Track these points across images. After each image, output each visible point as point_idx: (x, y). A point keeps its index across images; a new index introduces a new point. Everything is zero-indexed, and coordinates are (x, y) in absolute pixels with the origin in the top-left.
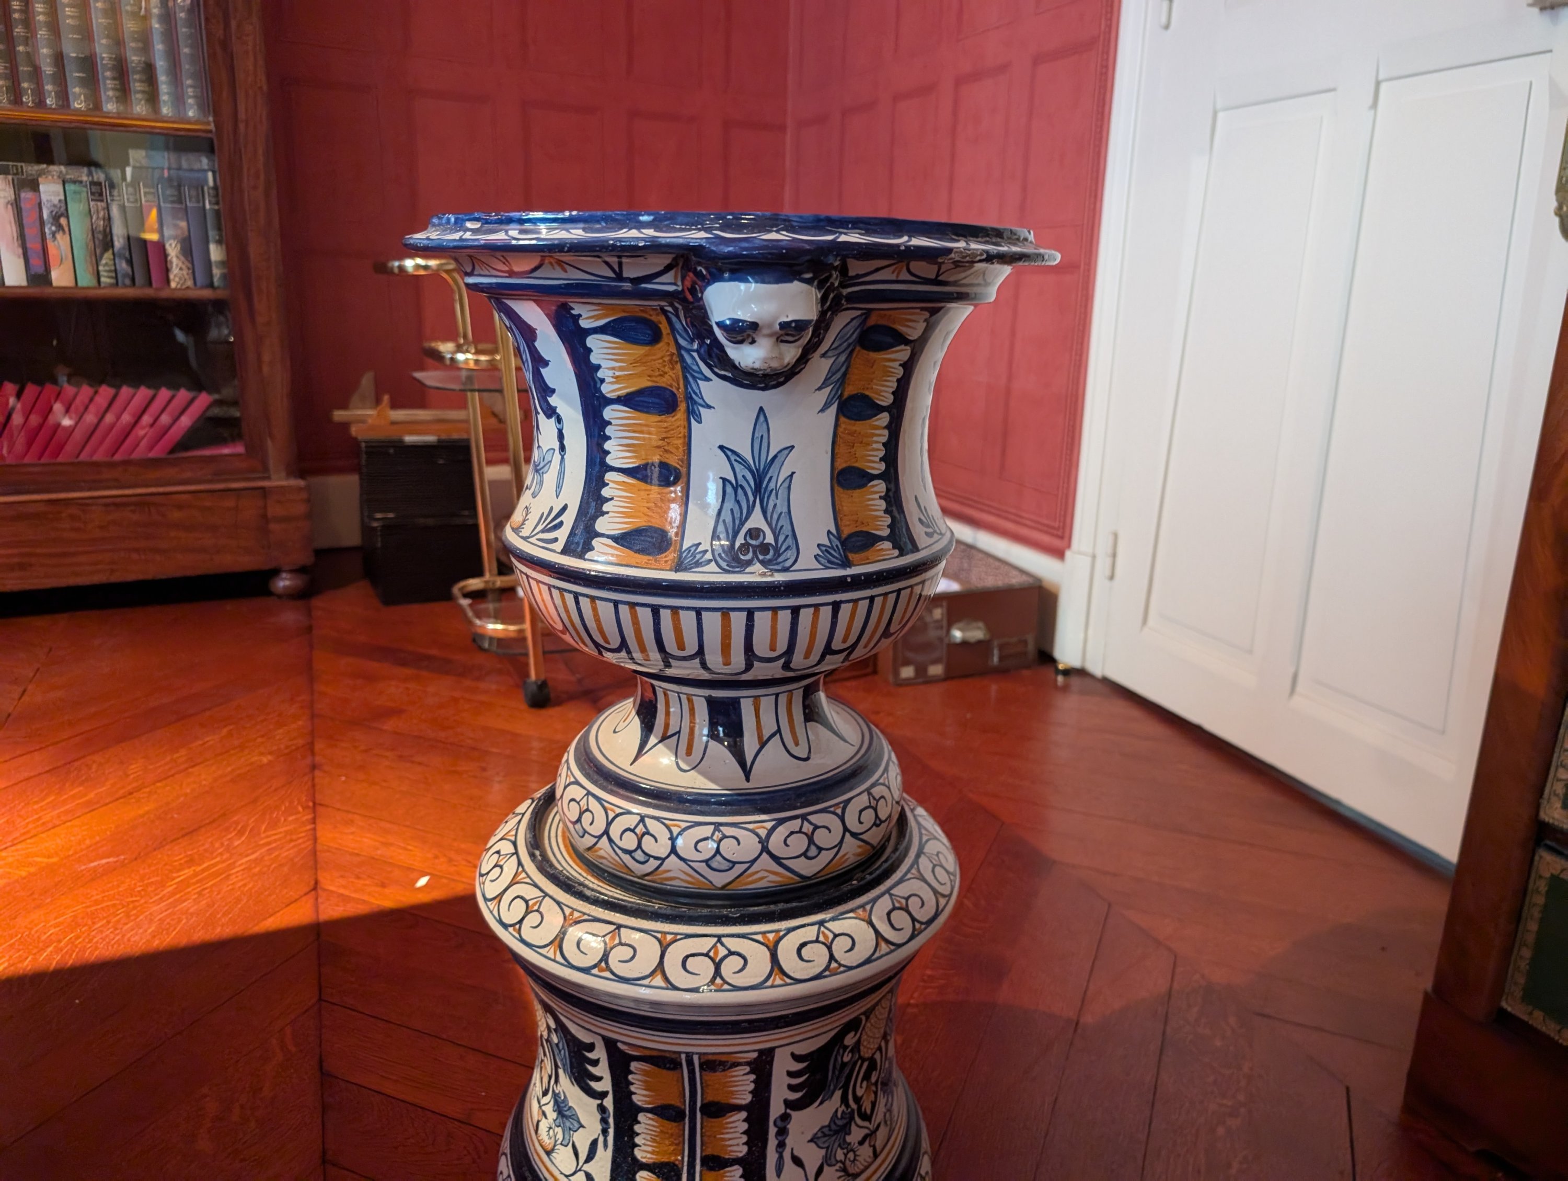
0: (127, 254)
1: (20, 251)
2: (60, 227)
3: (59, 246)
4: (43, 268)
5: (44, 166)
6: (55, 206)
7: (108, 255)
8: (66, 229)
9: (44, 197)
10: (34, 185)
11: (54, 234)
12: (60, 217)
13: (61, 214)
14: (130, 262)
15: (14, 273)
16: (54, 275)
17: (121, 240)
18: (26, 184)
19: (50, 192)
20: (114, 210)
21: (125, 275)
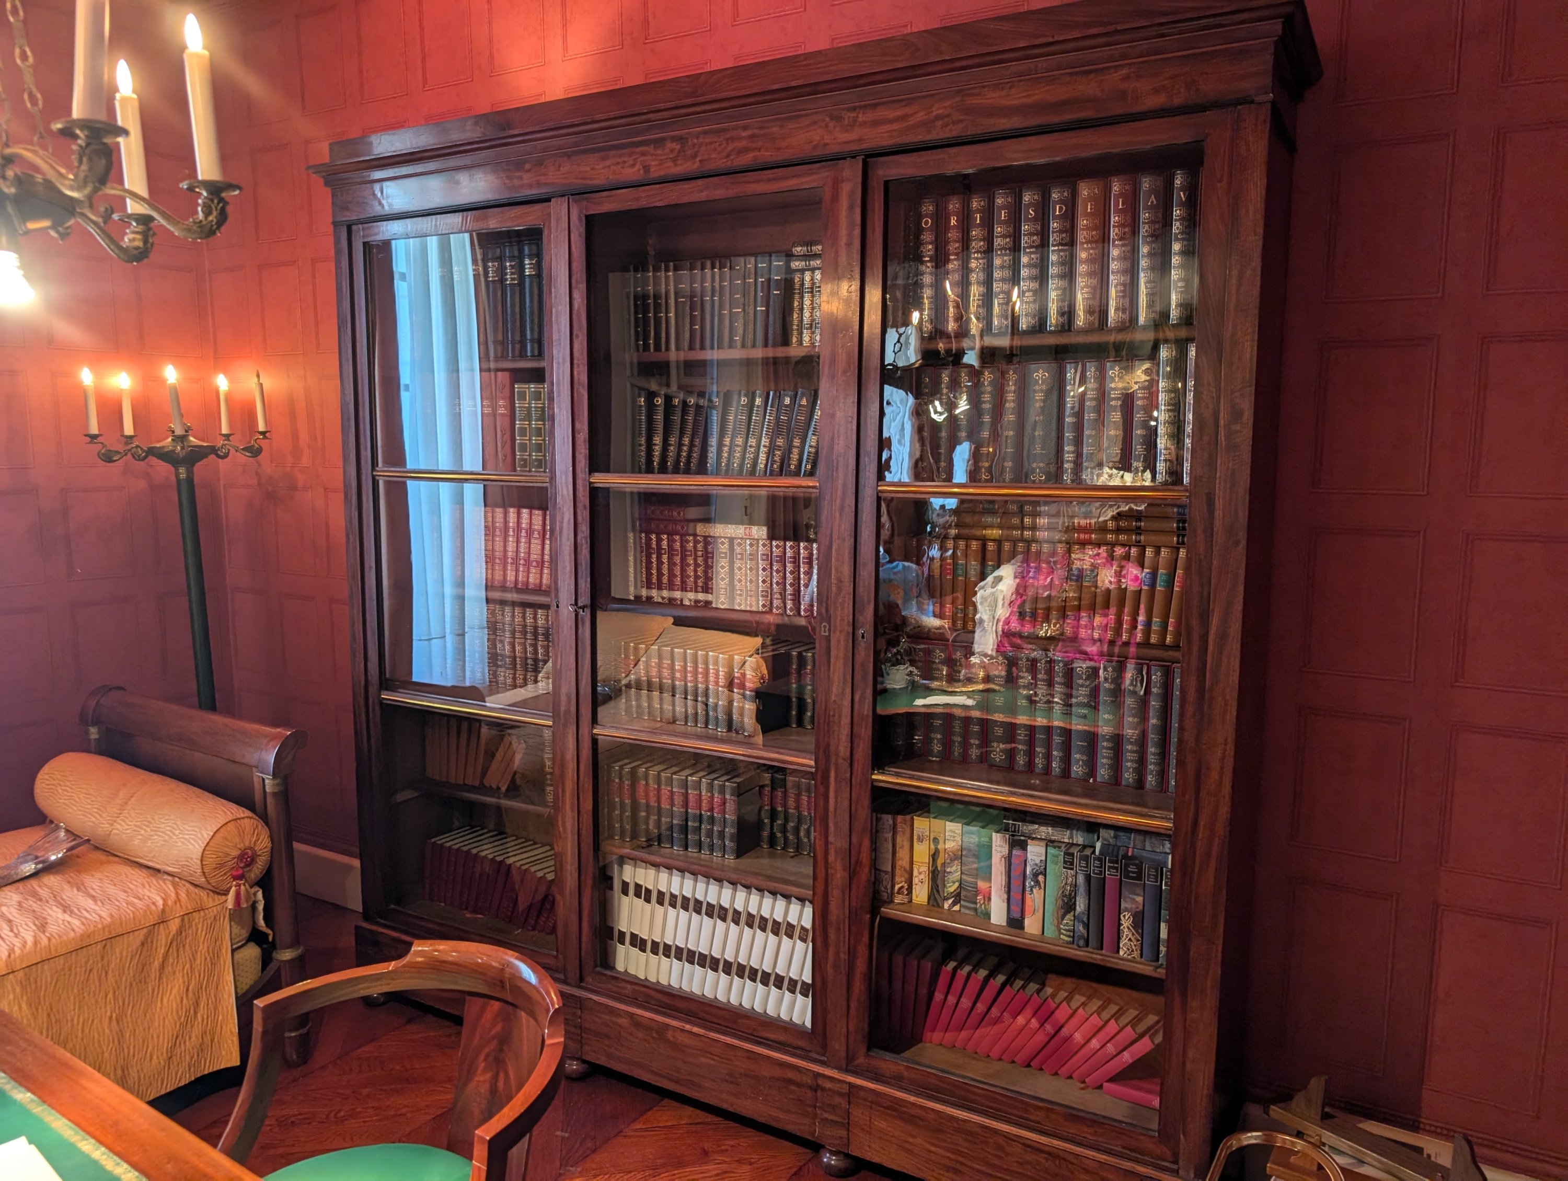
0: (1085, 919)
1: (1006, 896)
2: (1037, 883)
3: (1035, 898)
4: (1019, 915)
5: (1037, 826)
6: (1036, 865)
7: (1070, 916)
8: (1042, 885)
9: (1030, 856)
10: (1023, 846)
11: (1032, 888)
12: (1039, 874)
13: (1040, 872)
14: (1087, 926)
15: (998, 914)
16: (1027, 922)
17: (1082, 906)
18: (1018, 843)
19: (1035, 852)
20: (1081, 879)
21: (1081, 937)
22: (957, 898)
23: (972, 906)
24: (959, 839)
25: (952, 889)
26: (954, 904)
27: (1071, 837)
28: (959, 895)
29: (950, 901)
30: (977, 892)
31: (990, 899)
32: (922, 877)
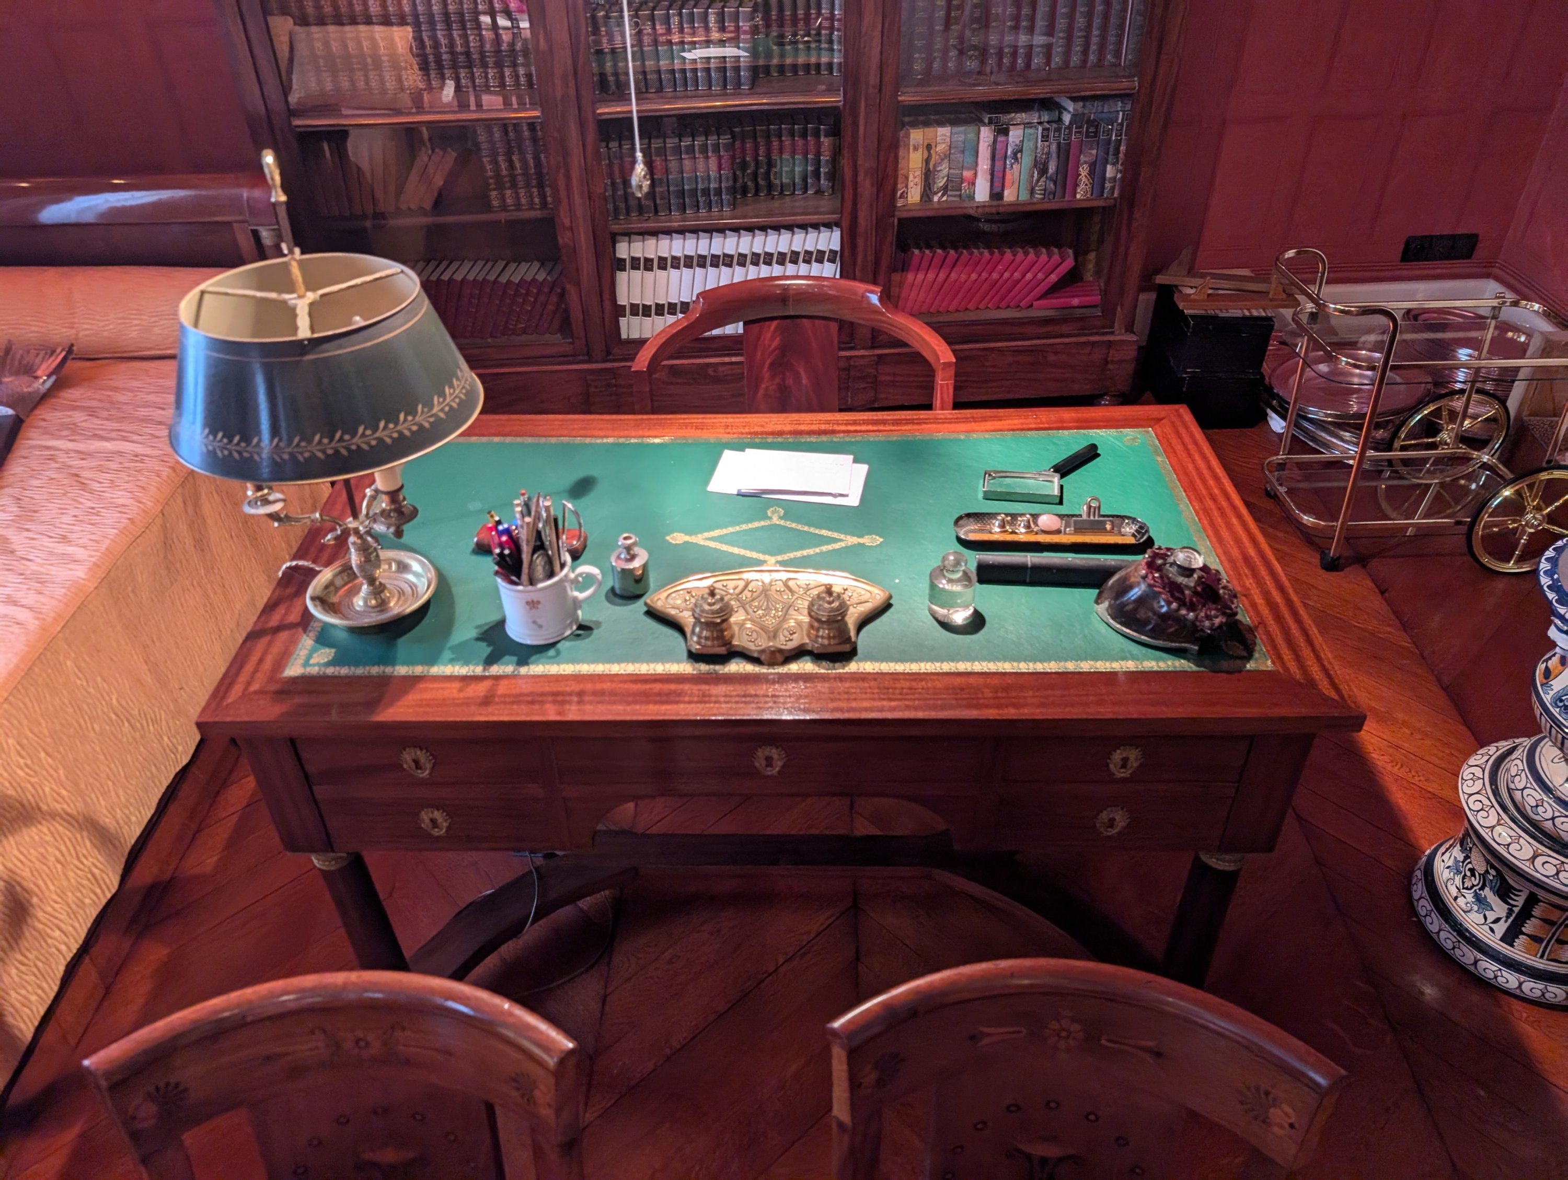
1: (989, 177)
4: (1000, 189)
5: (1013, 115)
9: (1011, 139)
10: (1006, 132)
11: (1012, 165)
13: (1019, 150)
14: (1055, 184)
15: (982, 193)
16: (1006, 193)
17: (1054, 168)
18: (1003, 131)
19: (1015, 135)
20: (1054, 147)
21: (1050, 193)
22: (945, 189)
23: (958, 193)
24: (948, 140)
25: (941, 184)
26: (943, 195)
27: (1040, 117)
28: (947, 187)
29: (940, 194)
30: (962, 180)
31: (974, 184)
32: (917, 180)
